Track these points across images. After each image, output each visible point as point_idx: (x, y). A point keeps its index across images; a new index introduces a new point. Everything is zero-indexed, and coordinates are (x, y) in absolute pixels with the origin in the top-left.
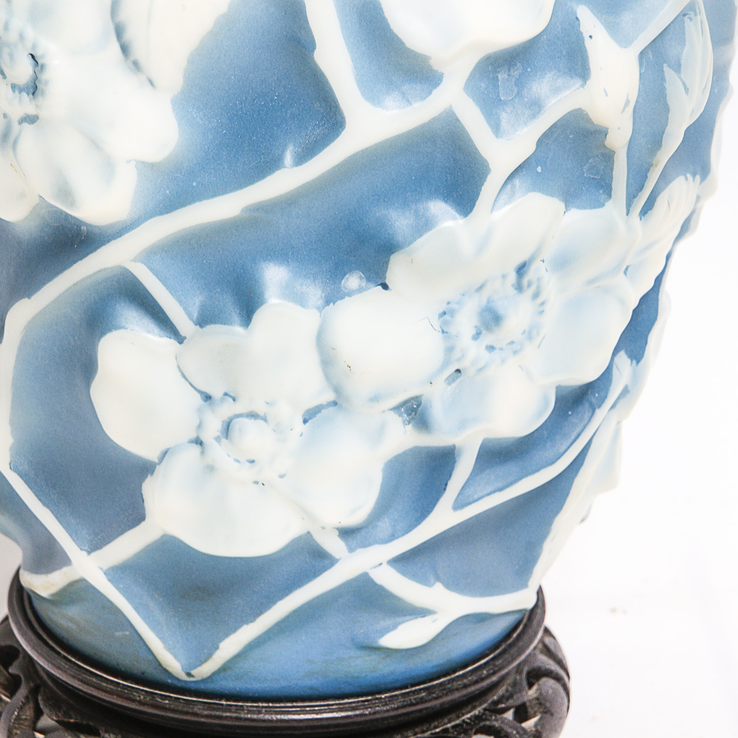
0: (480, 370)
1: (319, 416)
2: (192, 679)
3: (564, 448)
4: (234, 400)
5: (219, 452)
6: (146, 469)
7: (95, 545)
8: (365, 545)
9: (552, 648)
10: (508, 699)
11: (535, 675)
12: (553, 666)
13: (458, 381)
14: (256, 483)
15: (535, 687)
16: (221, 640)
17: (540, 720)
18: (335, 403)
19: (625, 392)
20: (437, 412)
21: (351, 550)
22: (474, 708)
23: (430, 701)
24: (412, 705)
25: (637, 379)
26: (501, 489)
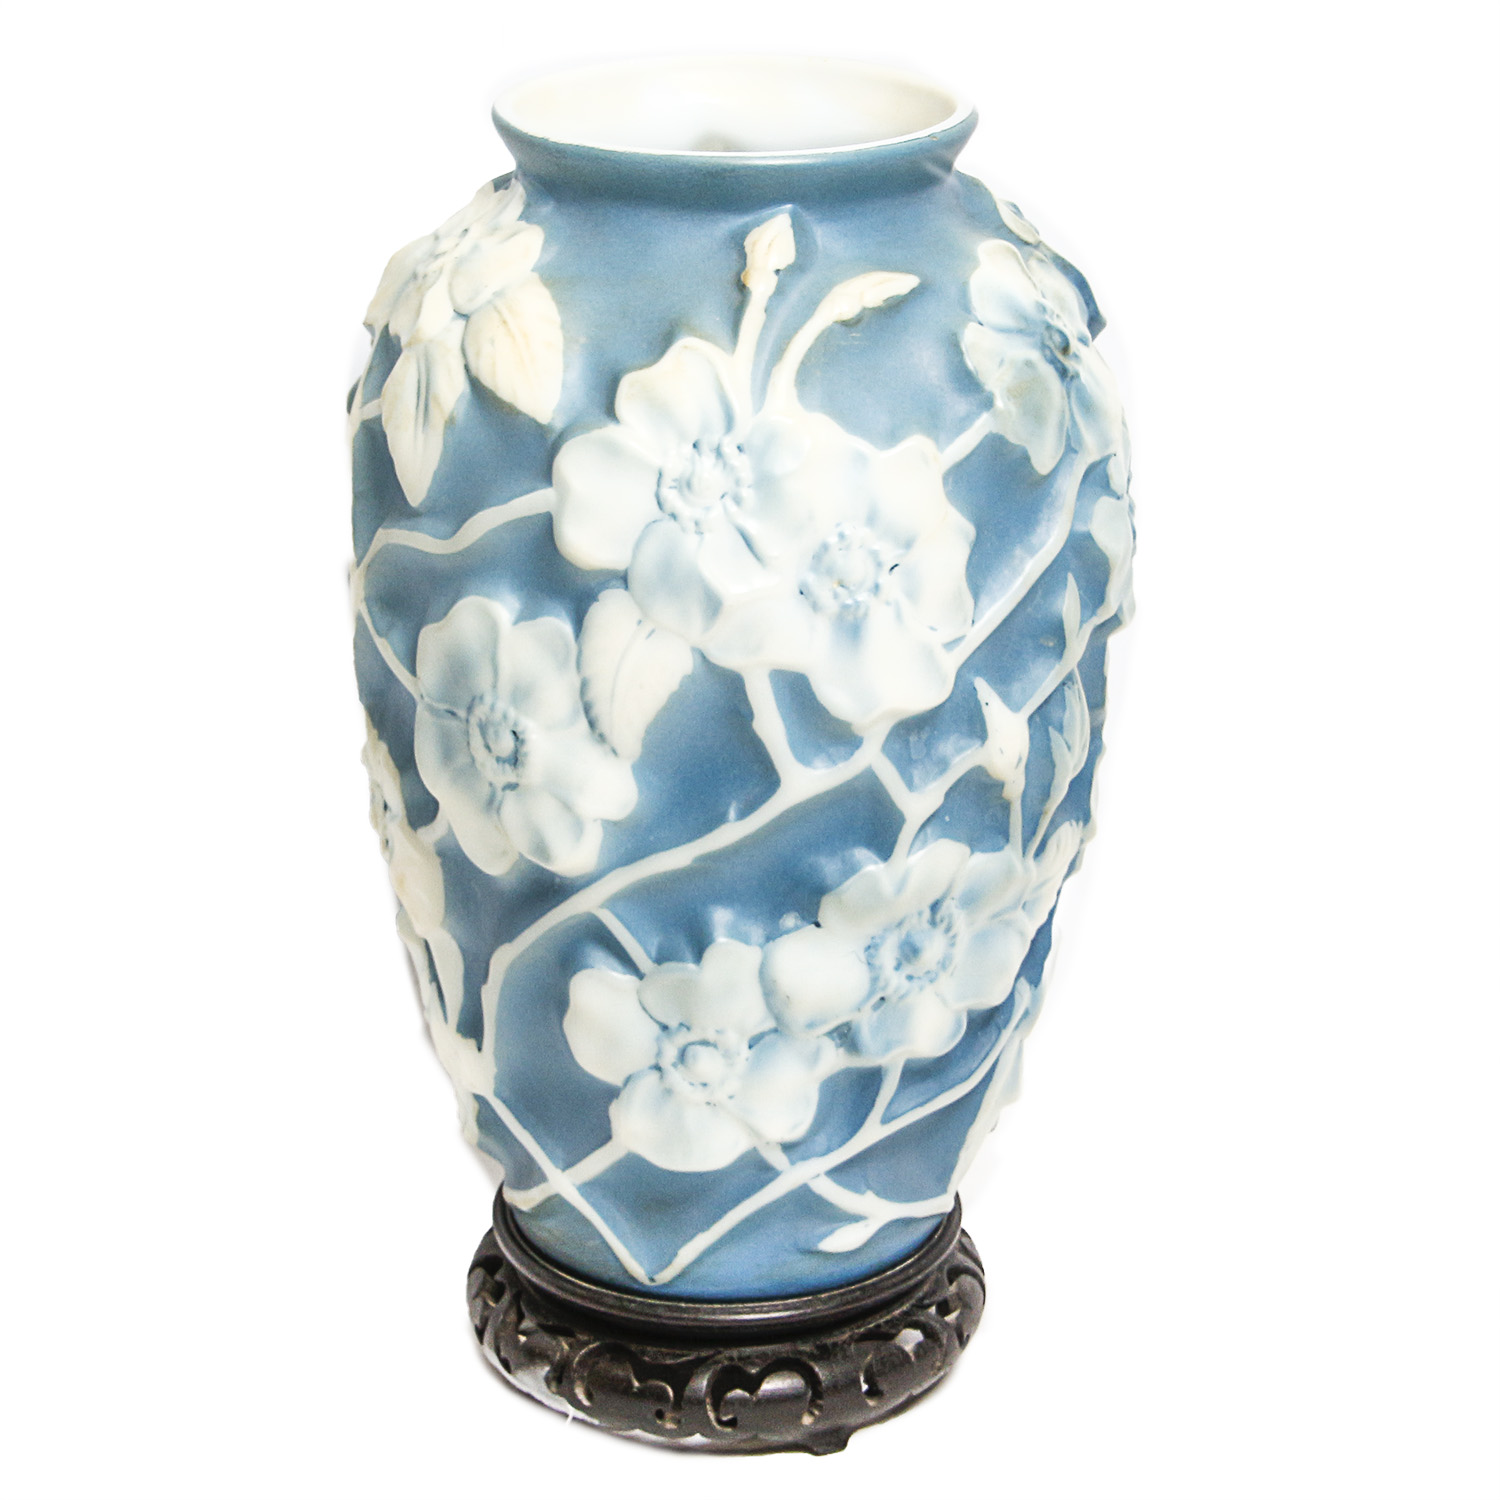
0: (902, 998)
1: (762, 1042)
2: (653, 1284)
3: (975, 1066)
4: (688, 1029)
5: (676, 1077)
6: (612, 1093)
7: (568, 1164)
8: (804, 1158)
9: (968, 1246)
10: (931, 1296)
11: (955, 1273)
12: (971, 1264)
13: (882, 1008)
14: (708, 1103)
15: (955, 1284)
16: (680, 1247)
17: (961, 1313)
18: (776, 1031)
19: (1026, 1013)
20: (865, 1035)
21: (793, 1163)
22: (902, 1304)
23: (864, 1299)
24: (848, 1303)
25: (1036, 1001)
26: (921, 1104)
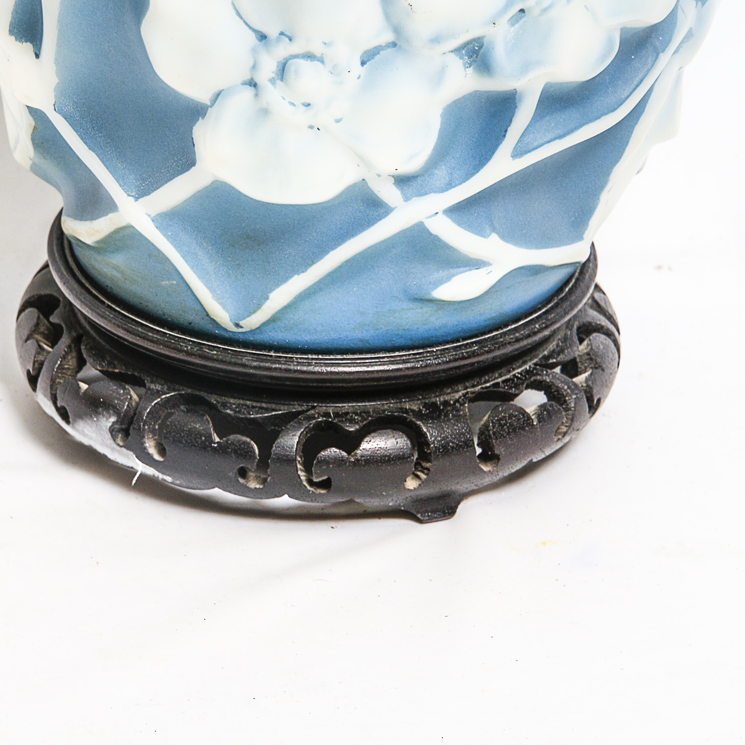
0: (545, 10)
1: (377, 57)
2: (240, 330)
3: (626, 94)
4: (290, 40)
5: (273, 94)
6: (197, 111)
7: (143, 190)
8: (421, 193)
9: (602, 304)
10: (558, 355)
11: (586, 330)
12: (604, 321)
13: (521, 22)
14: (311, 127)
15: (585, 343)
16: (271, 290)
17: (591, 374)
18: (394, 45)
19: (689, 35)
20: (500, 54)
21: (407, 199)
22: (525, 363)
23: (482, 354)
24: (464, 358)
25: (702, 21)
26: (560, 137)
